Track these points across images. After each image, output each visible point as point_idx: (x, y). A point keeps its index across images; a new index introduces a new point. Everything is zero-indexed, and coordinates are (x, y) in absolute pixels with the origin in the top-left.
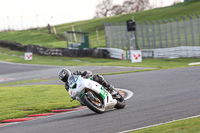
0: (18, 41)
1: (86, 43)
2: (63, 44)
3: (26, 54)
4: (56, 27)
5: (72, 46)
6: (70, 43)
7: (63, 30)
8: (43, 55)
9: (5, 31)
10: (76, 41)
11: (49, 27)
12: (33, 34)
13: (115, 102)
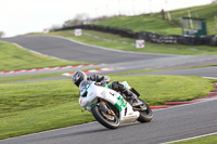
0: (129, 27)
1: (203, 30)
2: (177, 31)
3: (138, 42)
4: (171, 12)
5: (188, 33)
6: (185, 30)
7: (179, 16)
8: (156, 42)
9: (115, 17)
10: (192, 28)
11: (163, 13)
12: (146, 19)
13: (137, 114)
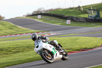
0: (63, 14)
1: (98, 15)
2: (86, 16)
3: (68, 21)
4: (83, 7)
5: (91, 17)
6: (90, 15)
7: (87, 8)
8: (76, 21)
9: (57, 9)
10: (93, 14)
11: (79, 7)
